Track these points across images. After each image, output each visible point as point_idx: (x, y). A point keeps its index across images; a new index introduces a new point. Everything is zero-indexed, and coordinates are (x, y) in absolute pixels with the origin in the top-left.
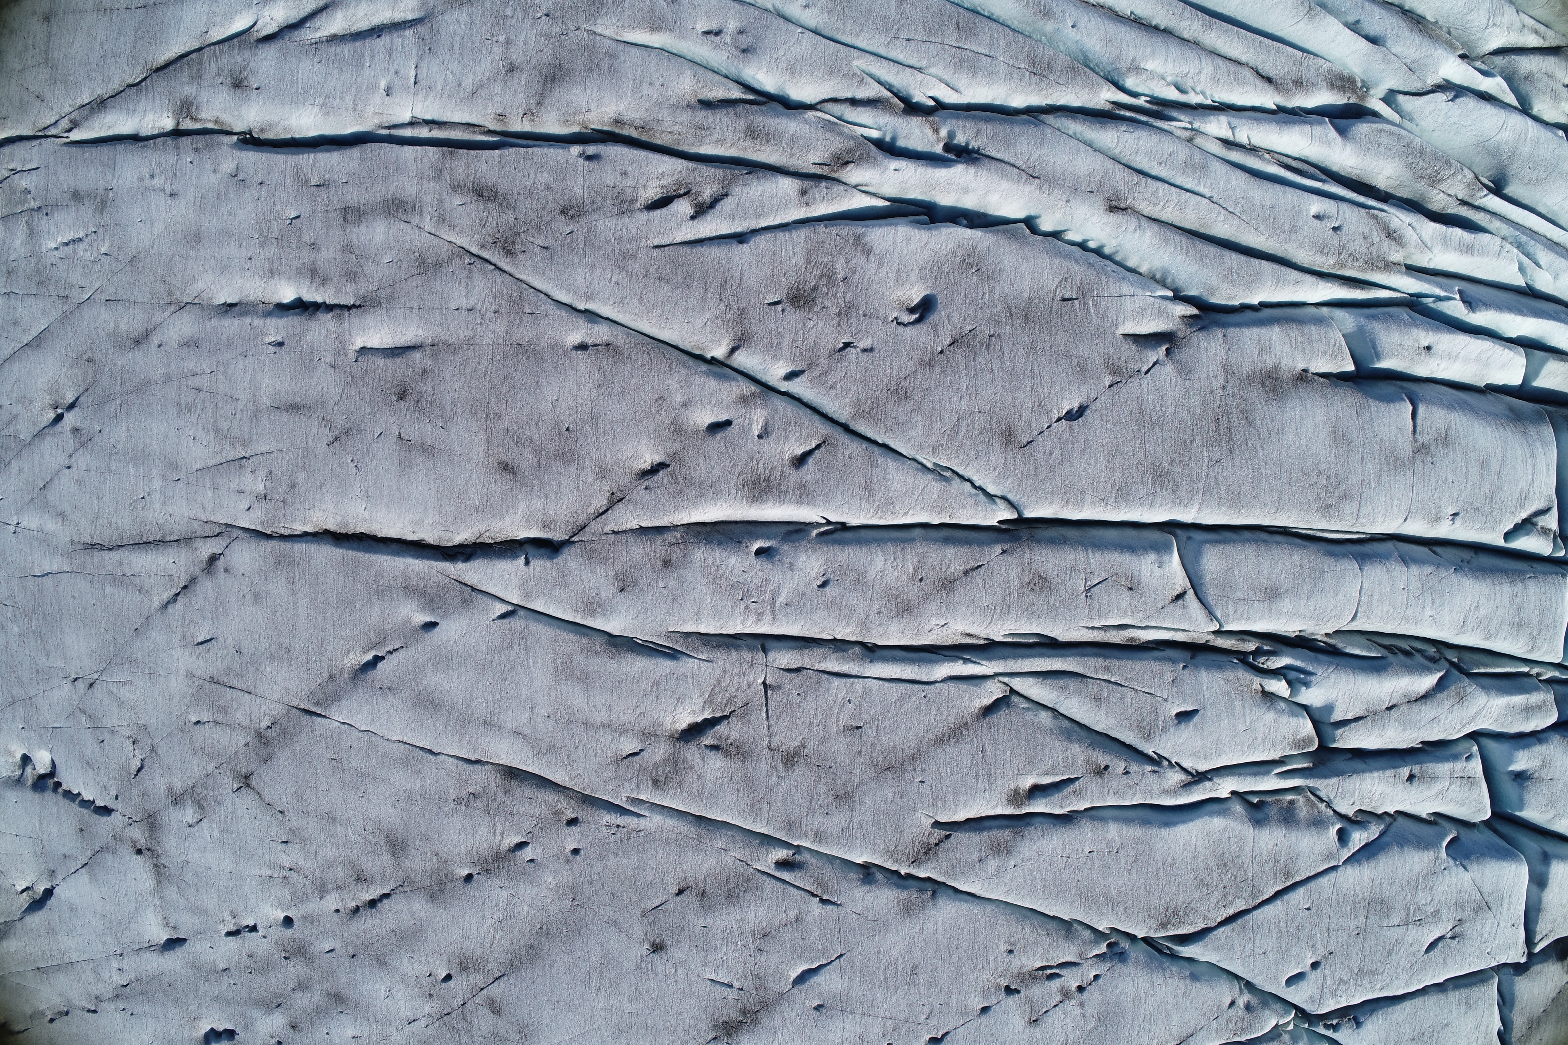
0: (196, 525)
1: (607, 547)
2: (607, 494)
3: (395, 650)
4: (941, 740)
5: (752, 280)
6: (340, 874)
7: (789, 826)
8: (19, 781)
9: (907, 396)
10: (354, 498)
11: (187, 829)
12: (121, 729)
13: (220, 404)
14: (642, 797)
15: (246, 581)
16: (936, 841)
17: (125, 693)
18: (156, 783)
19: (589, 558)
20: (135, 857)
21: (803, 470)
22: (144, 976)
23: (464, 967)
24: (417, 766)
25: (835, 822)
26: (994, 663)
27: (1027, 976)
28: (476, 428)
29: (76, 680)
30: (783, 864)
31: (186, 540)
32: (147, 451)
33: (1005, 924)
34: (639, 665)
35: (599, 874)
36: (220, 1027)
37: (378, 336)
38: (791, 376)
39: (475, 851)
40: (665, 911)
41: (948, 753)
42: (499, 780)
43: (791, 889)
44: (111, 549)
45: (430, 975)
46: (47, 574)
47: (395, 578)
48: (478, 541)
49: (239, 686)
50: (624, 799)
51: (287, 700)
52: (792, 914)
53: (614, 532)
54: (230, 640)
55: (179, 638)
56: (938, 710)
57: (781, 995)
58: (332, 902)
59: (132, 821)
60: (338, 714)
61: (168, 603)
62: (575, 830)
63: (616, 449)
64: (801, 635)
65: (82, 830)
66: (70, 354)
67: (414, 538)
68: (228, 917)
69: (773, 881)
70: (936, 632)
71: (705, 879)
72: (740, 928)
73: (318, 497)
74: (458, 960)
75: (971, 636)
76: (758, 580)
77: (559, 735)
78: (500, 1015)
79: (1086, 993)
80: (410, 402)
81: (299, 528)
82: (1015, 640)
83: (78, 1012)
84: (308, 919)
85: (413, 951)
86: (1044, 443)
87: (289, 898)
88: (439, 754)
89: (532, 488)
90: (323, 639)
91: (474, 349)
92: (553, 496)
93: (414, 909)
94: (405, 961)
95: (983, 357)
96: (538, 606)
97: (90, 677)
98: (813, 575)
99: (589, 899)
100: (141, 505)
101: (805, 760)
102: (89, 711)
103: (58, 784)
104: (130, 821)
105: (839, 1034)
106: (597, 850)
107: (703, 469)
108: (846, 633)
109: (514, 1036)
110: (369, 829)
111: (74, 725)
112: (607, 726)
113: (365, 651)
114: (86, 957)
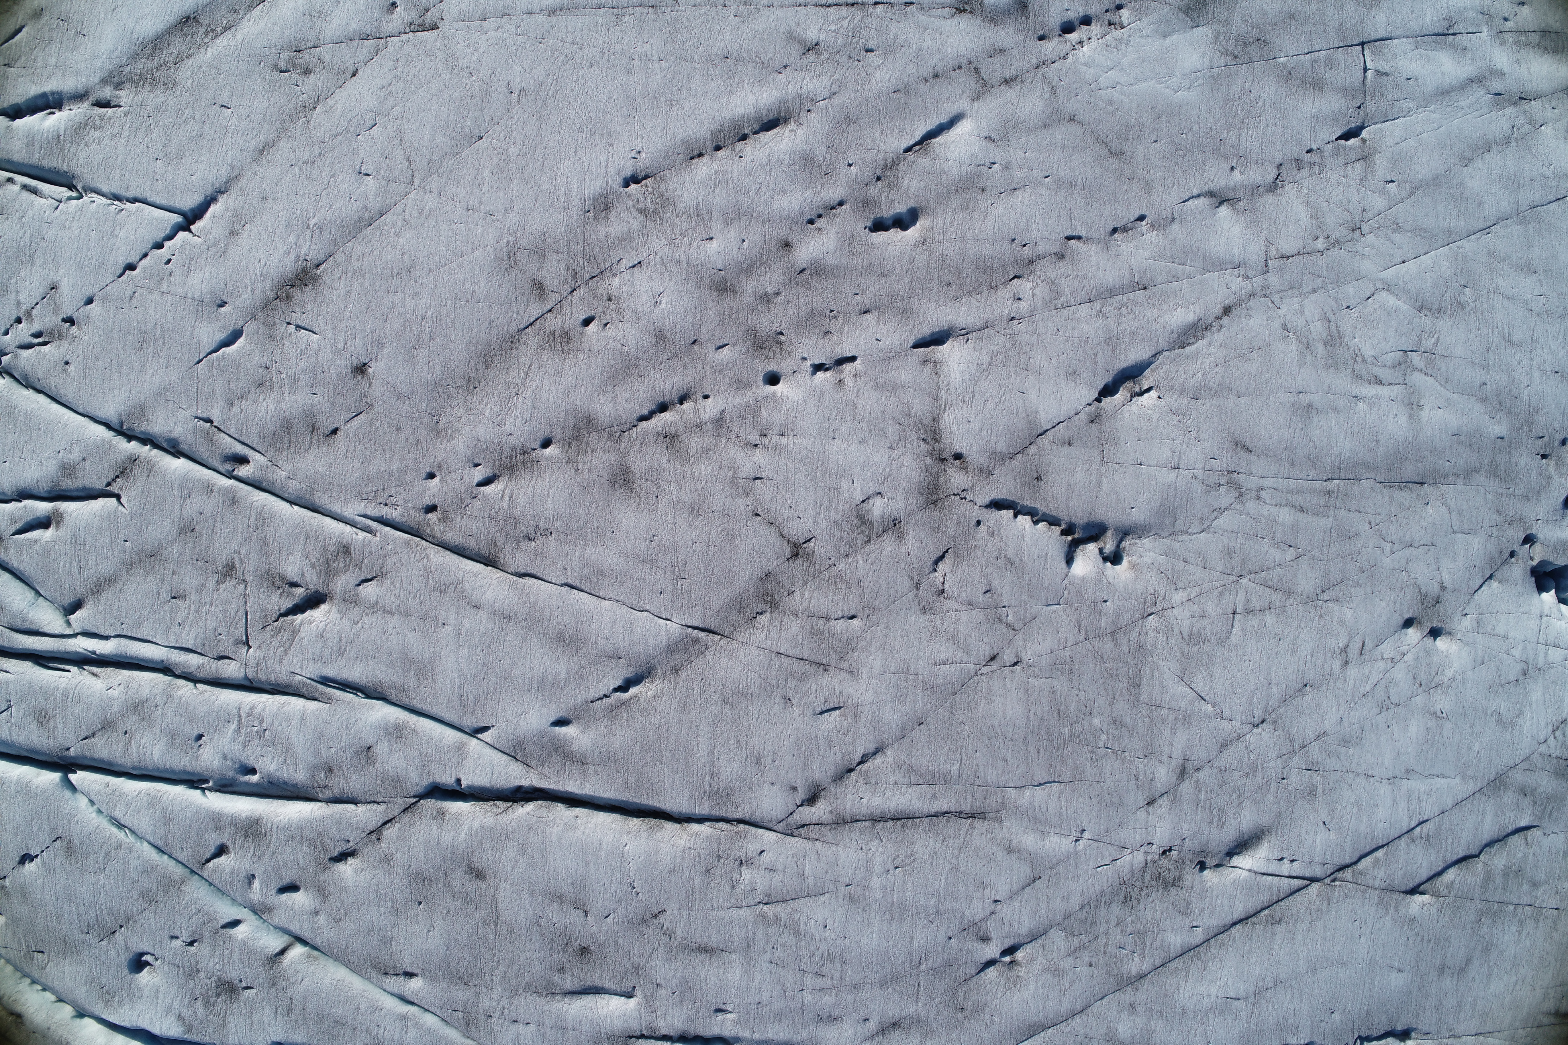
0: (830, 837)
1: (382, 790)
2: (383, 839)
3: (601, 699)
4: (110, 581)
5: (267, 1011)
6: (694, 443)
7: (233, 501)
8: (1124, 533)
9: (142, 894)
10: (637, 857)
11: (883, 489)
12: (957, 608)
13: (792, 959)
14: (362, 535)
15: (770, 776)
16: (118, 480)
17: (944, 650)
18: (919, 544)
19: (399, 781)
20: (964, 451)
21: (218, 843)
22: (985, 293)
23: (567, 336)
24: (587, 572)
25: (196, 504)
26: (73, 649)
27: (56, 336)
28: (507, 913)
29: (1015, 664)
30: (243, 460)
31: (842, 822)
32: (887, 916)
33: (68, 393)
34: (355, 673)
35: (409, 452)
36: (891, 235)
37: (611, 1008)
38: (236, 923)
39: (535, 475)
40: (350, 411)
41: (107, 567)
42: (501, 556)
43: (235, 436)
44: (946, 813)
45: (606, 325)
46: (1040, 785)
47: (596, 773)
48: (510, 804)
49: (791, 661)
50: (378, 534)
51: (735, 644)
52: (235, 409)
53: (378, 803)
54: (797, 712)
55: (863, 715)
56: (112, 611)
57: (253, 317)
58: (709, 409)
59: (961, 495)
60: (673, 629)
61: (874, 754)
62: (428, 501)
63: (375, 880)
64: (221, 690)
65: (1037, 479)
66: (987, 1017)
67: (578, 811)
68: (849, 382)
69: (250, 444)
70: (116, 683)
71: (310, 446)
72: (282, 393)
73: (678, 860)
74: (571, 346)
75: (93, 674)
76: (252, 746)
77: (435, 604)
78: (534, 280)
79: (15, 317)
80: (575, 944)
81: (704, 829)
82: (61, 666)
83: (1092, 234)
84: (743, 385)
85: (621, 353)
86: (45, 839)
87: (763, 411)
88: (562, 585)
89: (452, 853)
90: (683, 712)
91: (510, 986)
92: (432, 843)
93: (611, 405)
94: (632, 341)
95: (91, 917)
96: (451, 735)
97: (994, 668)
98: (208, 747)
99: (422, 423)
100: (900, 859)
101: (217, 568)
102: (1001, 628)
103: (1064, 533)
104: (963, 495)
105: (207, 274)
106: (408, 478)
107: (300, 854)
108: (184, 688)
109: (522, 257)
110: (652, 499)
111: (1026, 610)
112: (388, 612)
113: (636, 698)
114: (1065, 313)
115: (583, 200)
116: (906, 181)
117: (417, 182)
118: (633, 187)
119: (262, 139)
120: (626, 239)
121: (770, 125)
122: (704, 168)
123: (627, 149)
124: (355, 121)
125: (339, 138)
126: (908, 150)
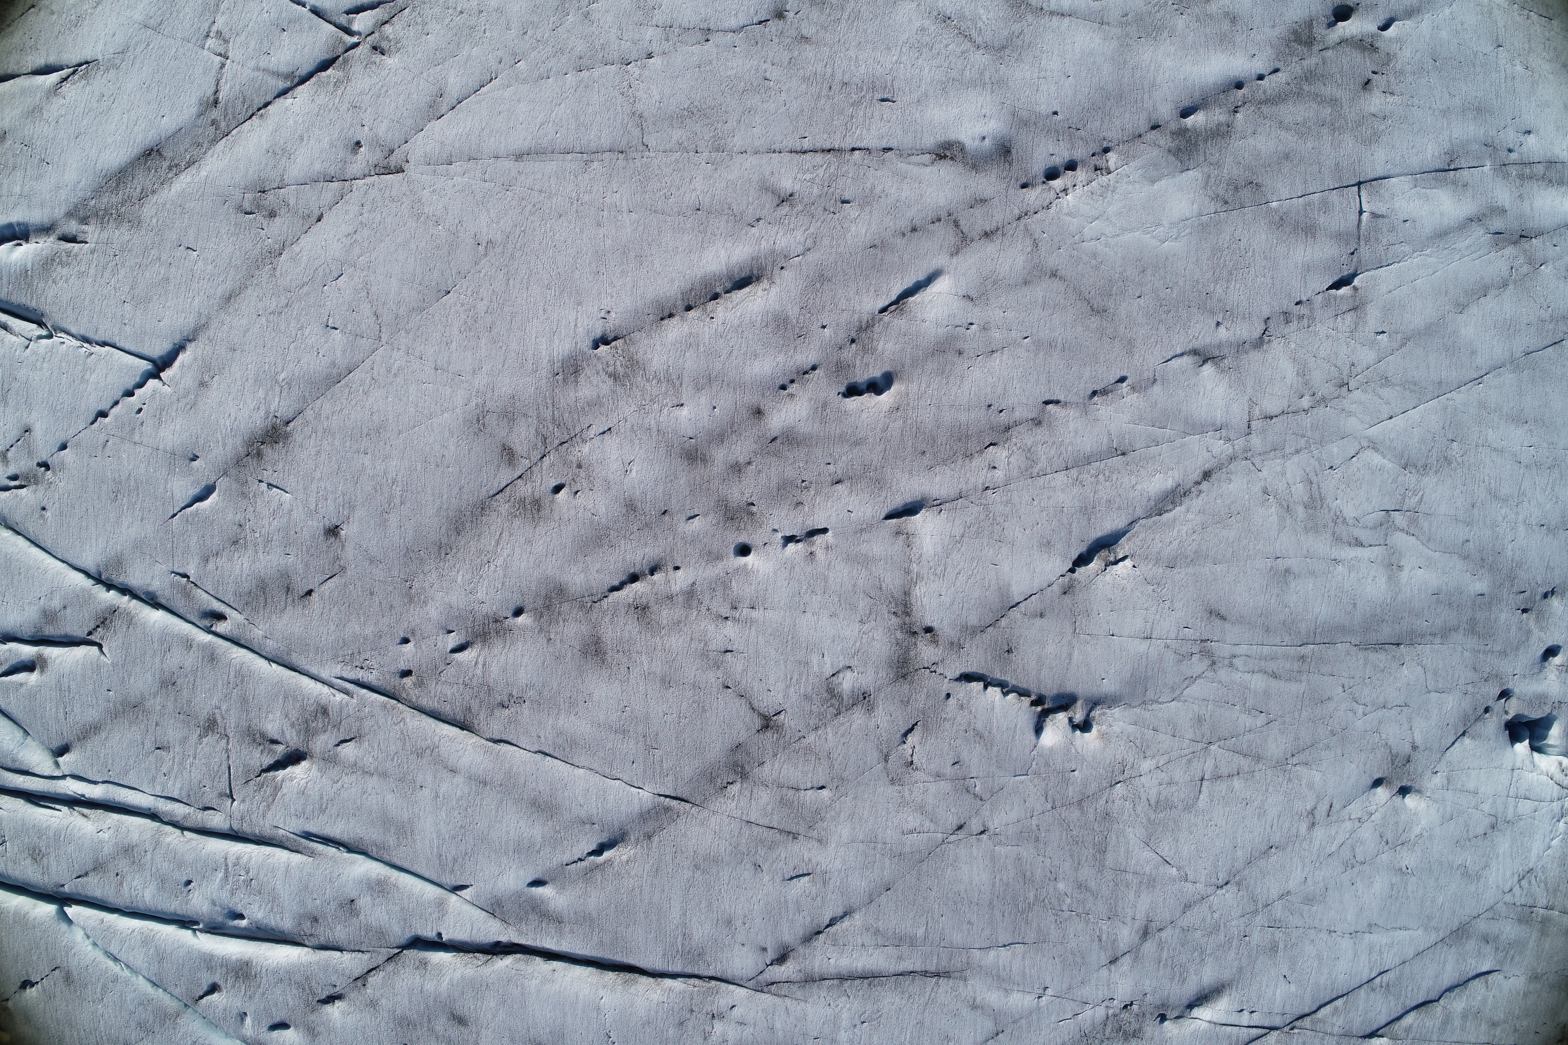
0: (799, 994)
1: (366, 940)
2: (368, 985)
3: (576, 862)
4: (95, 728)
6: (665, 615)
7: (212, 657)
8: (1094, 703)
9: (139, 1024)
10: (612, 1010)
11: (854, 663)
12: (926, 780)
14: (340, 696)
15: (740, 938)
16: (99, 629)
17: (912, 820)
18: (888, 717)
19: (382, 932)
20: (935, 625)
21: (210, 982)
22: (960, 462)
23: (537, 504)
24: (560, 741)
25: (176, 658)
26: (63, 791)
27: (32, 480)
29: (982, 833)
30: (220, 617)
31: (810, 980)
34: (335, 830)
35: (383, 617)
36: (865, 401)
39: (508, 644)
40: (323, 572)
41: (92, 715)
42: (476, 722)
43: (211, 592)
44: (912, 972)
45: (576, 492)
46: (1005, 946)
47: (572, 931)
48: (490, 956)
49: (760, 829)
50: (355, 696)
51: (706, 813)
52: (211, 566)
53: (363, 952)
54: (766, 878)
55: (831, 882)
56: (99, 757)
57: (225, 473)
58: (680, 580)
59: (931, 668)
60: (645, 797)
61: (842, 917)
62: (403, 666)
63: (362, 1023)
64: (207, 838)
65: (1008, 651)
67: (556, 965)
68: (820, 554)
69: (227, 601)
70: (105, 826)
71: (286, 606)
72: (257, 553)
73: (653, 1013)
74: (542, 513)
75: (83, 815)
76: (240, 895)
77: (412, 767)
78: (504, 445)
81: (677, 984)
82: (53, 806)
83: (1073, 400)
84: (714, 557)
85: (592, 523)
86: (44, 968)
87: (733, 583)
88: (536, 752)
89: (435, 1001)
90: (655, 876)
92: (415, 991)
93: (582, 575)
94: (602, 510)
96: (432, 891)
97: (961, 836)
98: (197, 892)
99: (395, 588)
100: (867, 1015)
101: (199, 723)
102: (968, 798)
103: (1034, 703)
104: (933, 668)
105: (178, 426)
106: (382, 643)
107: (289, 996)
108: (172, 835)
109: (491, 420)
110: (623, 670)
111: (993, 781)
112: (366, 773)
113: (609, 862)
114: (1041, 481)
115: (552, 362)
116: (881, 343)
117: (385, 338)
118: (603, 348)
119: (228, 286)
120: (595, 404)
121: (742, 283)
122: (675, 329)
123: (596, 309)
124: (321, 270)
125: (306, 288)
126: (884, 310)
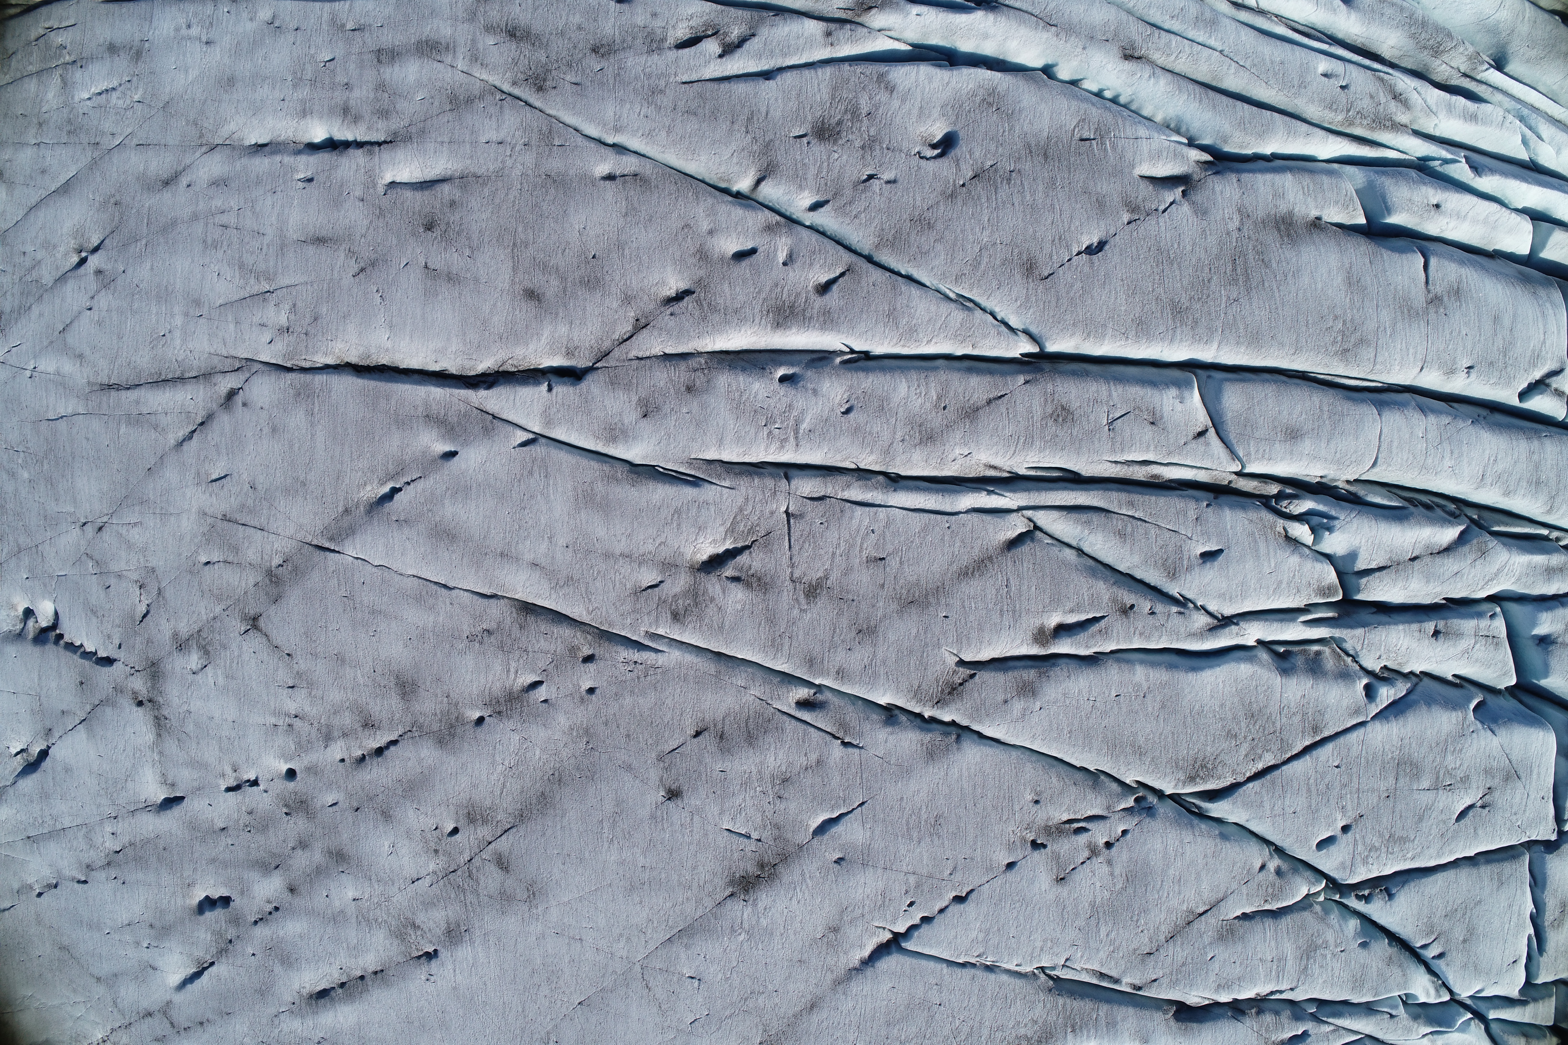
0: (216, 360)
1: (631, 372)
2: (632, 321)
3: (413, 481)
4: (965, 574)
5: (778, 114)
6: (347, 720)
7: (811, 662)
8: (20, 636)
9: (930, 226)
10: (377, 327)
11: (191, 677)
12: (129, 573)
13: (246, 240)
14: (661, 631)
15: (264, 415)
16: (960, 681)
17: (135, 535)
18: (161, 628)
19: (612, 384)
20: (136, 709)
21: (827, 297)
22: (138, 840)
23: (471, 819)
24: (431, 601)
25: (858, 658)
26: (1018, 495)
27: (1054, 829)
28: (503, 257)
29: (85, 524)
30: (803, 704)
31: (206, 376)
32: (170, 289)
33: (1031, 771)
34: (661, 492)
35: (614, 714)
36: (215, 894)
37: (408, 170)
38: (815, 207)
39: (487, 692)
40: (681, 754)
41: (973, 587)
42: (514, 615)
43: (812, 730)
44: (128, 389)
45: (436, 828)
46: (62, 417)
47: (416, 407)
48: (501, 369)
49: (252, 523)
50: (643, 634)
51: (299, 536)
52: (813, 757)
53: (638, 358)
54: (245, 476)
55: (193, 476)
56: (963, 541)
57: (801, 847)
58: (337, 750)
59: (135, 671)
60: (352, 549)
61: (184, 440)
62: (591, 667)
63: (641, 276)
64: (822, 464)
65: (82, 683)
66: (97, 198)
67: (436, 368)
68: (228, 770)
69: (793, 721)
70: (959, 462)
71: (724, 720)
72: (759, 772)
73: (341, 328)
74: (466, 811)
75: (995, 468)
76: (782, 406)
77: (578, 566)
78: (508, 871)
79: (1114, 850)
80: (437, 232)
81: (321, 360)
82: (1037, 473)
83: (68, 883)
84: (311, 770)
85: (419, 803)
86: (1065, 276)
87: (293, 748)
88: (454, 588)
89: (557, 314)
90: (340, 472)
91: (503, 181)
92: (578, 322)
93: (422, 756)
94: (411, 813)
95: (1004, 191)
96: (560, 434)
97: (99, 520)
98: (837, 401)
99: (604, 742)
100: (161, 343)
101: (828, 592)
102: (96, 556)
103: (61, 636)
104: (133, 671)
105: (860, 891)
106: (614, 689)
107: (728, 295)
108: (869, 462)
109: (521, 894)
110: (379, 670)
111: (80, 572)
112: (627, 556)
113: (382, 483)
114: (79, 821)
115: (472, 942)
116: (209, 938)
117: (637, 968)
118: (430, 949)
119: (815, 1018)
120: (429, 904)
121: (323, 994)
122: (369, 962)
123: (439, 983)
124: (714, 1028)
125: (728, 1013)
126: (212, 964)
